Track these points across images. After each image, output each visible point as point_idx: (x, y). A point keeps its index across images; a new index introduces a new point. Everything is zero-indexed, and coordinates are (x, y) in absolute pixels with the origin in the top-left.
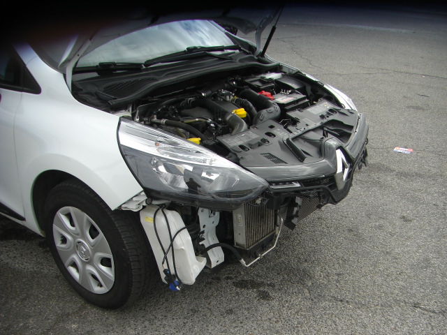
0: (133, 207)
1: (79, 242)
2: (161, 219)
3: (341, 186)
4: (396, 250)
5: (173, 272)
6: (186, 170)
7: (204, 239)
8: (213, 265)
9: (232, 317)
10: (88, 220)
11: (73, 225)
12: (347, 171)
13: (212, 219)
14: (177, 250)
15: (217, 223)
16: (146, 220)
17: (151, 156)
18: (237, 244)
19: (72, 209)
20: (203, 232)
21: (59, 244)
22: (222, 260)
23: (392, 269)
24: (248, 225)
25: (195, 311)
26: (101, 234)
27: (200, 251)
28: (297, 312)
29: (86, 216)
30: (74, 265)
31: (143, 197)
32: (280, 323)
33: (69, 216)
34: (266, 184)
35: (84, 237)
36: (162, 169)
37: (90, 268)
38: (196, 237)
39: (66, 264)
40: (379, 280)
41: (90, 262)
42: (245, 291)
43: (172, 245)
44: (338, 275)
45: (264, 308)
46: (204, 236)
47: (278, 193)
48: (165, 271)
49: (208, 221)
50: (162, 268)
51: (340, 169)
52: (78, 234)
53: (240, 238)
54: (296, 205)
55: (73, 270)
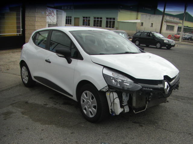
0: (104, 90)
1: (88, 101)
2: (111, 94)
3: (166, 93)
4: (189, 120)
5: (113, 110)
6: (120, 81)
7: (123, 103)
8: (126, 112)
9: (130, 129)
10: (91, 94)
11: (87, 96)
12: (169, 88)
13: (127, 98)
14: (115, 103)
15: (128, 100)
16: (108, 94)
17: (110, 77)
18: (133, 106)
19: (87, 92)
20: (123, 101)
21: (82, 102)
22: (128, 111)
23: (186, 125)
24: (137, 101)
25: (119, 127)
26: (95, 98)
27: (122, 106)
28: (150, 131)
29: (91, 93)
30: (85, 109)
31: (107, 88)
32: (144, 132)
33: (86, 94)
34: (142, 87)
35: (90, 100)
36: (113, 81)
37: (90, 109)
38: (121, 102)
39: (83, 109)
40: (180, 127)
41: (90, 108)
42: (135, 124)
43: (114, 101)
44: (166, 124)
45: (140, 128)
46: (124, 102)
47: (145, 90)
48: (111, 109)
49: (125, 99)
50: (110, 108)
51: (166, 87)
52: (88, 99)
53: (134, 104)
54: (151, 95)
55: (84, 111)
